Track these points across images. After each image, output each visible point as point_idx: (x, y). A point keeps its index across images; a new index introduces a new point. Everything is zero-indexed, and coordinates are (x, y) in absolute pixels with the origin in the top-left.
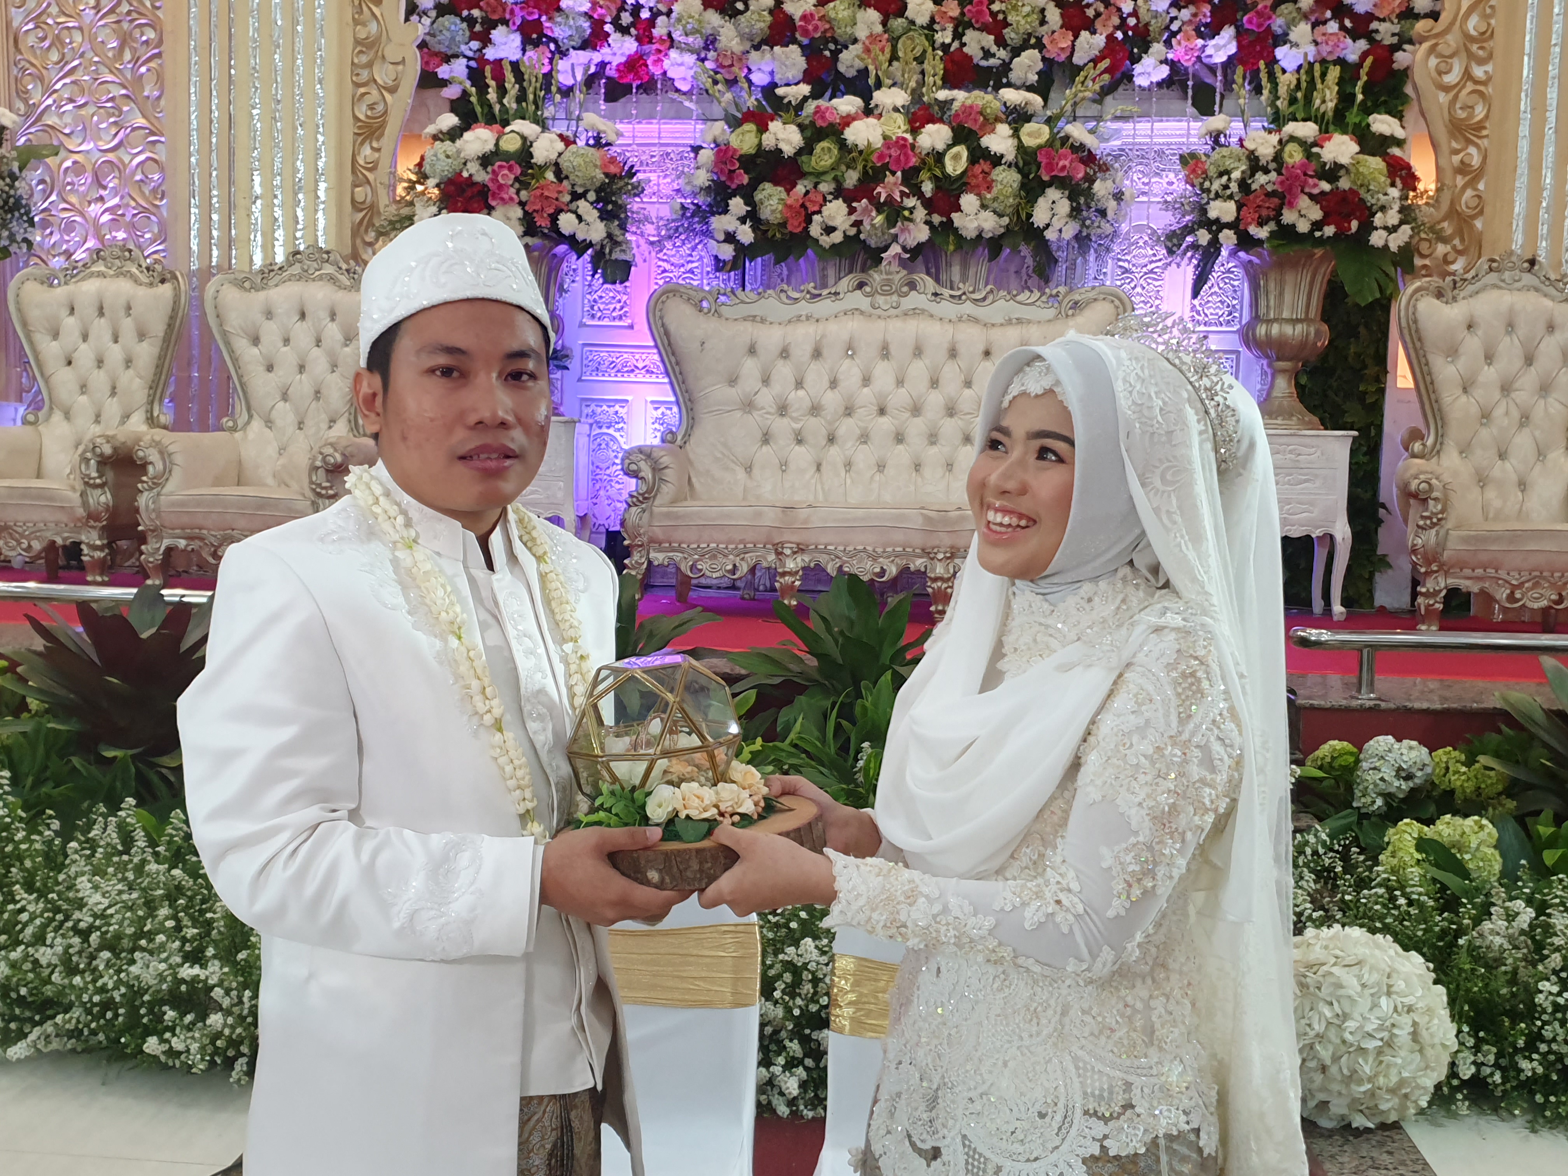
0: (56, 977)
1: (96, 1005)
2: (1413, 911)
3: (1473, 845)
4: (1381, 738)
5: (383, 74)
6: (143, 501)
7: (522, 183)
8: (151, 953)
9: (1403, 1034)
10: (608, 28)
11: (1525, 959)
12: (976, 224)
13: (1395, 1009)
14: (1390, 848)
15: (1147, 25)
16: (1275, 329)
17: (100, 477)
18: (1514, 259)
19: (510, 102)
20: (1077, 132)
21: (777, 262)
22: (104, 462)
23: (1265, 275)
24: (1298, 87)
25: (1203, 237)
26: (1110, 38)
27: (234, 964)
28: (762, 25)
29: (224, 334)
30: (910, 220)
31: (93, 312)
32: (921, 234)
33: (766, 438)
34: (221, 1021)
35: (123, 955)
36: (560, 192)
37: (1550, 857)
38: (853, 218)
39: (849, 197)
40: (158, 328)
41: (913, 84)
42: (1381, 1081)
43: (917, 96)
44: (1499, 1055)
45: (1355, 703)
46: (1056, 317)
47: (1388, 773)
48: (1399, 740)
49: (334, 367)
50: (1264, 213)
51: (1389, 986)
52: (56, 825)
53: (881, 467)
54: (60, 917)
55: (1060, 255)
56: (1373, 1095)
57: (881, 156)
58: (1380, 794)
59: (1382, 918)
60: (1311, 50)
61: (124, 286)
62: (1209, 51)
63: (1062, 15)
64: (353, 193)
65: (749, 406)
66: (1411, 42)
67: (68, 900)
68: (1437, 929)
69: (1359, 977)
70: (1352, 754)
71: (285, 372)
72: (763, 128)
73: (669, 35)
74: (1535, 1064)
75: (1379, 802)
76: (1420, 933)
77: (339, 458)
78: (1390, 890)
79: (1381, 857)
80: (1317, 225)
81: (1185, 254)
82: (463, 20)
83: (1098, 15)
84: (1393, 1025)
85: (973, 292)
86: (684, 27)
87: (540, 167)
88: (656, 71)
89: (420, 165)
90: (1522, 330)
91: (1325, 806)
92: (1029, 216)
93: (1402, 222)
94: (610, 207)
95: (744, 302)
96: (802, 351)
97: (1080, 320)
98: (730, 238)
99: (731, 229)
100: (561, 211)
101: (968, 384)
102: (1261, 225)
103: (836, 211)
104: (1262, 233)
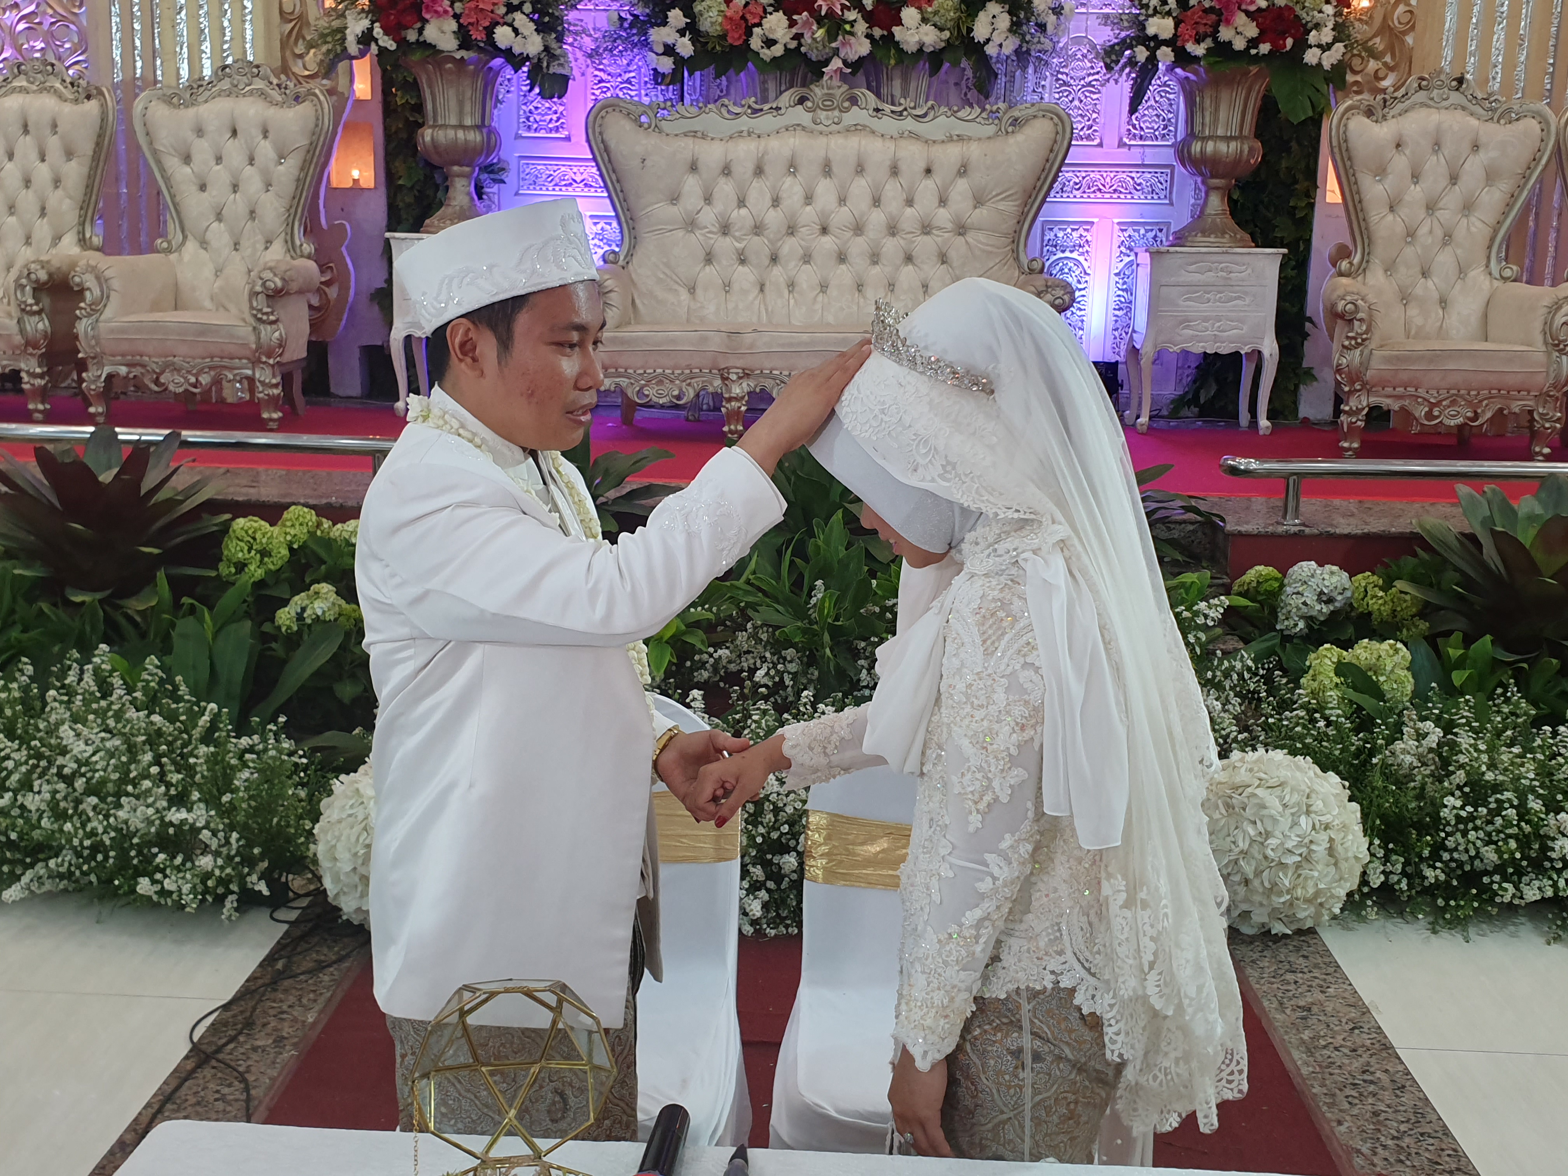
0: (45, 823)
1: (87, 848)
2: (1331, 732)
3: (1388, 668)
4: (1304, 563)
6: (82, 327)
8: (137, 797)
9: (1320, 849)
11: (1432, 775)
12: (917, 38)
13: (1314, 828)
14: (1311, 672)
16: (1210, 147)
17: (37, 304)
18: (1443, 77)
21: (718, 76)
22: (39, 289)
23: (1201, 92)
25: (1142, 54)
27: (218, 806)
29: (155, 152)
30: (852, 34)
31: (17, 129)
32: (863, 47)
33: (709, 259)
34: (212, 863)
35: (110, 799)
36: (494, 4)
37: (1458, 678)
38: (794, 30)
39: (790, 9)
40: (86, 147)
42: (1299, 892)
44: (1404, 865)
45: (1280, 529)
46: (996, 135)
47: (1310, 598)
48: (1321, 565)
49: (268, 185)
50: (1202, 29)
51: (1309, 806)
52: (29, 669)
53: (824, 287)
54: (43, 763)
55: (999, 68)
56: (1291, 905)
58: (1301, 617)
59: (1301, 738)
61: (48, 102)
64: (281, 3)
65: (691, 224)
67: (50, 747)
68: (1353, 748)
69: (1281, 799)
70: (1276, 579)
71: (218, 191)
74: (1438, 872)
75: (1301, 625)
76: (1337, 753)
77: (279, 284)
78: (1311, 712)
79: (1302, 681)
80: (1253, 43)
81: (1122, 69)
84: (1311, 842)
85: (914, 108)
90: (1448, 149)
91: (1251, 629)
92: (970, 30)
93: (1335, 40)
94: (547, 19)
95: (683, 117)
96: (744, 168)
97: (1020, 137)
98: (669, 50)
99: (670, 41)
100: (497, 23)
101: (910, 202)
102: (1198, 41)
103: (776, 24)
104: (1199, 50)
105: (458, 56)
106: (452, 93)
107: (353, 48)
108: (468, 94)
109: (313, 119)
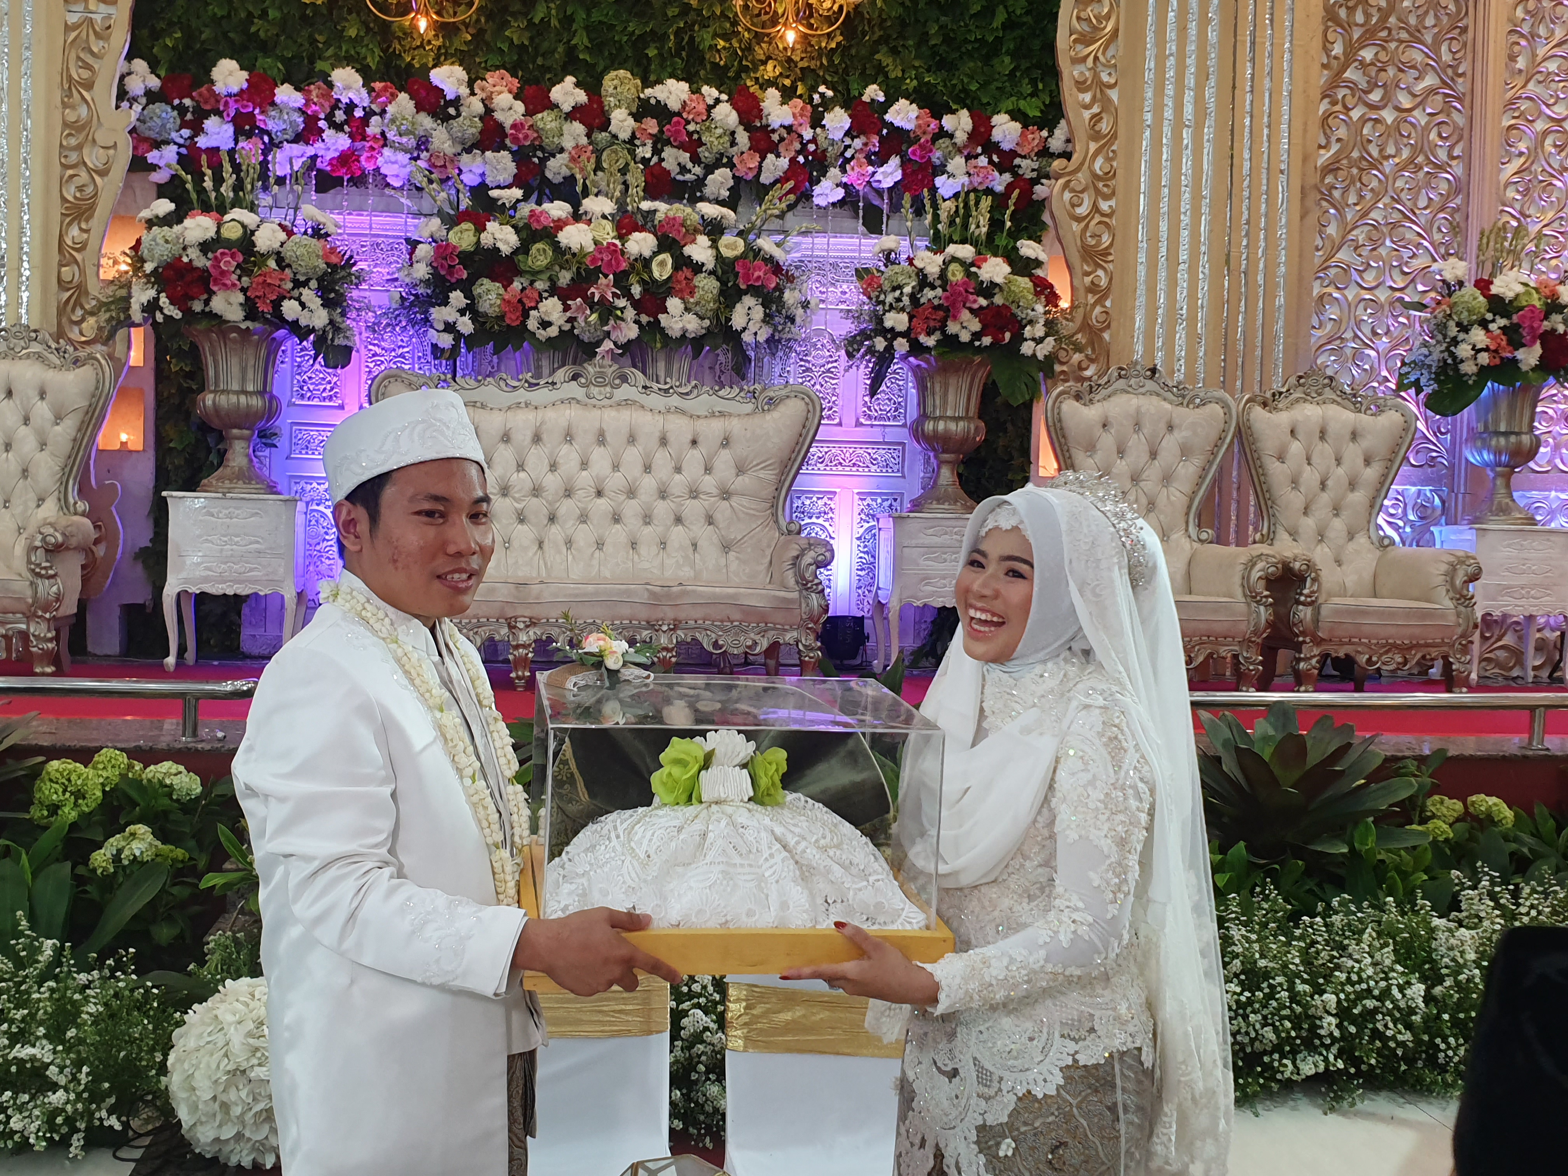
5: (93, 157)
7: (244, 270)
10: (322, 124)
12: (680, 325)
15: (825, 150)
16: (941, 426)
18: (1139, 367)
19: (226, 190)
20: (766, 244)
21: (496, 352)
23: (932, 378)
24: (957, 211)
25: (880, 344)
26: (793, 160)
28: (474, 130)
30: (622, 319)
32: (631, 332)
36: (281, 280)
38: (568, 314)
39: (564, 295)
41: (617, 194)
43: (621, 204)
46: (754, 412)
49: (43, 445)
50: (932, 324)
53: (600, 545)
55: (752, 354)
57: (594, 260)
60: (965, 179)
62: (877, 177)
63: (750, 138)
64: (59, 273)
66: (1048, 177)
72: (480, 228)
73: (383, 134)
77: (60, 539)
80: (977, 336)
81: (863, 356)
82: (174, 108)
83: (782, 139)
85: (679, 386)
86: (398, 128)
87: (263, 255)
88: (369, 167)
89: (137, 247)
90: (1147, 429)
92: (728, 319)
93: (1047, 335)
94: (332, 295)
95: (463, 388)
96: (522, 436)
97: (775, 415)
98: (450, 328)
99: (451, 320)
100: (284, 298)
101: (678, 470)
102: (929, 334)
103: (552, 308)
104: (930, 341)
105: (243, 326)
106: (234, 362)
107: (137, 315)
108: (251, 362)
109: (94, 382)
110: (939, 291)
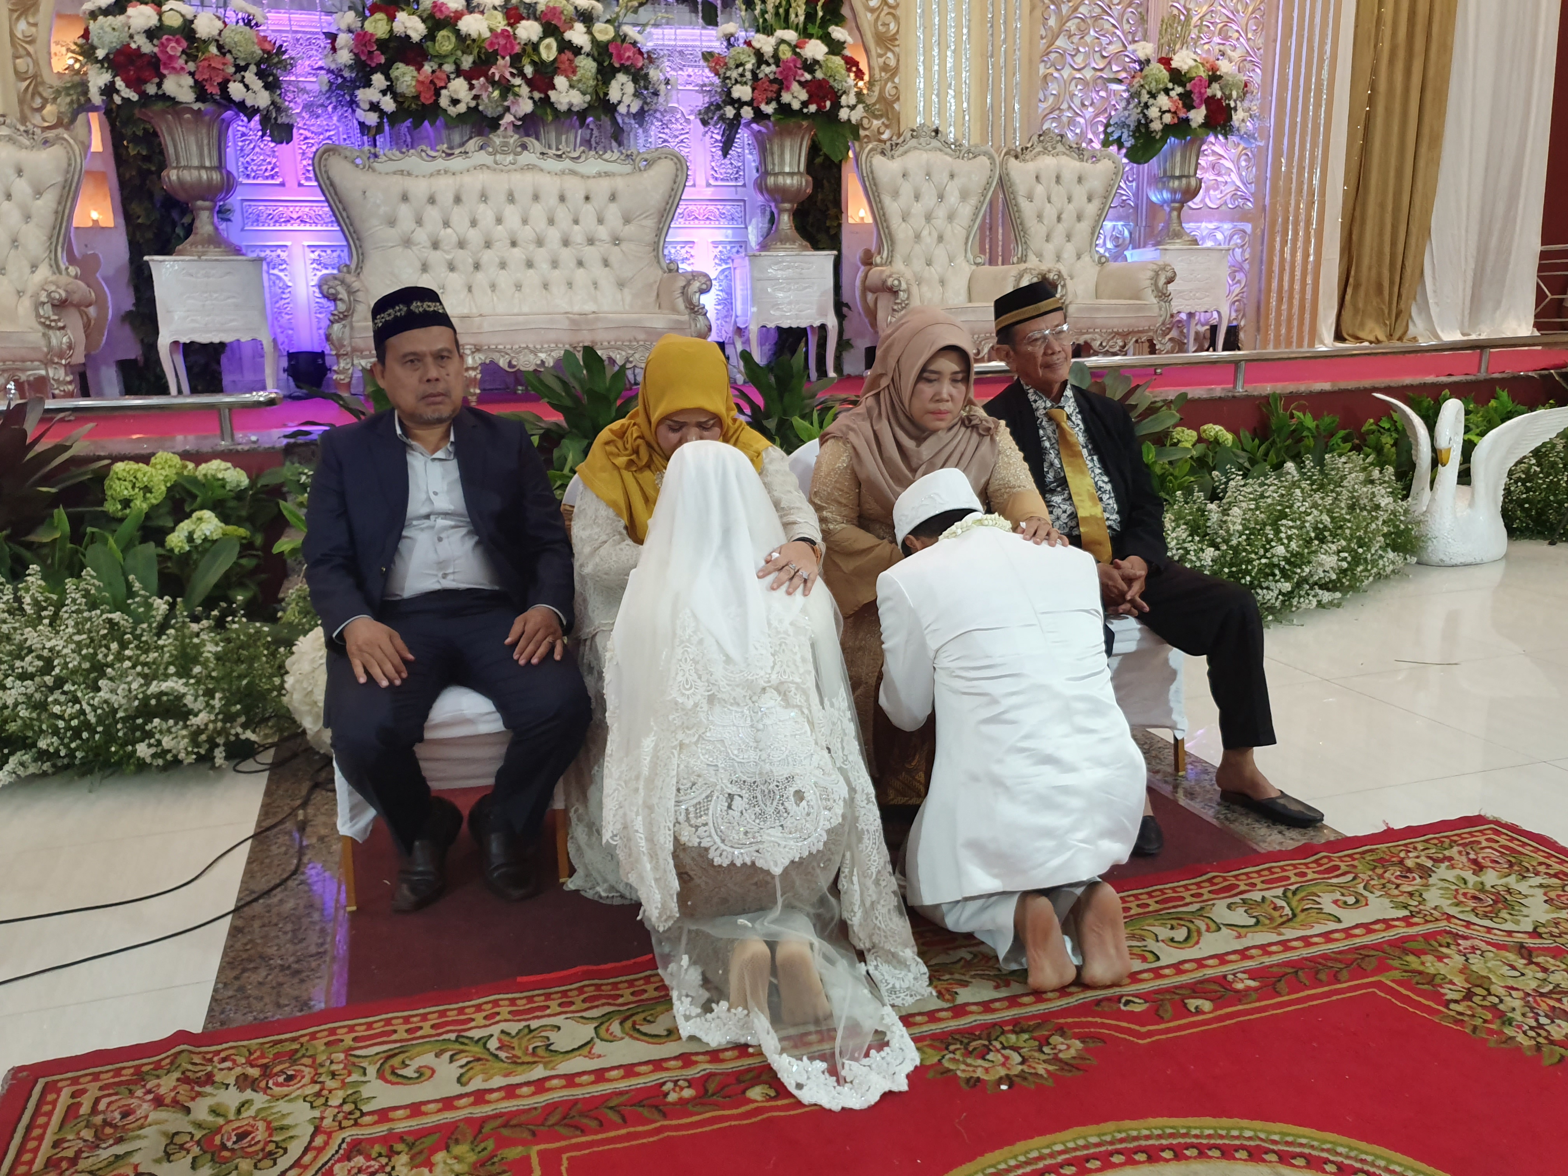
7: (189, 55)
12: (567, 100)
16: (780, 180)
18: (926, 129)
20: (630, 31)
23: (770, 141)
25: (729, 113)
30: (518, 95)
32: (526, 106)
33: (425, 268)
36: (225, 64)
38: (474, 92)
39: (469, 76)
46: (633, 172)
49: (27, 218)
50: (769, 95)
53: (519, 287)
57: (492, 44)
64: (15, 64)
65: (407, 242)
72: (392, 18)
77: (64, 294)
80: (805, 104)
81: (715, 124)
85: (569, 152)
87: (204, 41)
89: (85, 36)
90: (935, 178)
92: (606, 94)
93: (858, 103)
94: (271, 79)
95: (392, 158)
96: (445, 199)
97: (651, 174)
98: (374, 107)
99: (375, 99)
100: (230, 80)
101: (576, 222)
102: (767, 103)
103: (459, 87)
104: (769, 109)
105: (195, 107)
106: (192, 140)
107: (96, 98)
108: (206, 140)
109: (66, 159)
110: (773, 68)
